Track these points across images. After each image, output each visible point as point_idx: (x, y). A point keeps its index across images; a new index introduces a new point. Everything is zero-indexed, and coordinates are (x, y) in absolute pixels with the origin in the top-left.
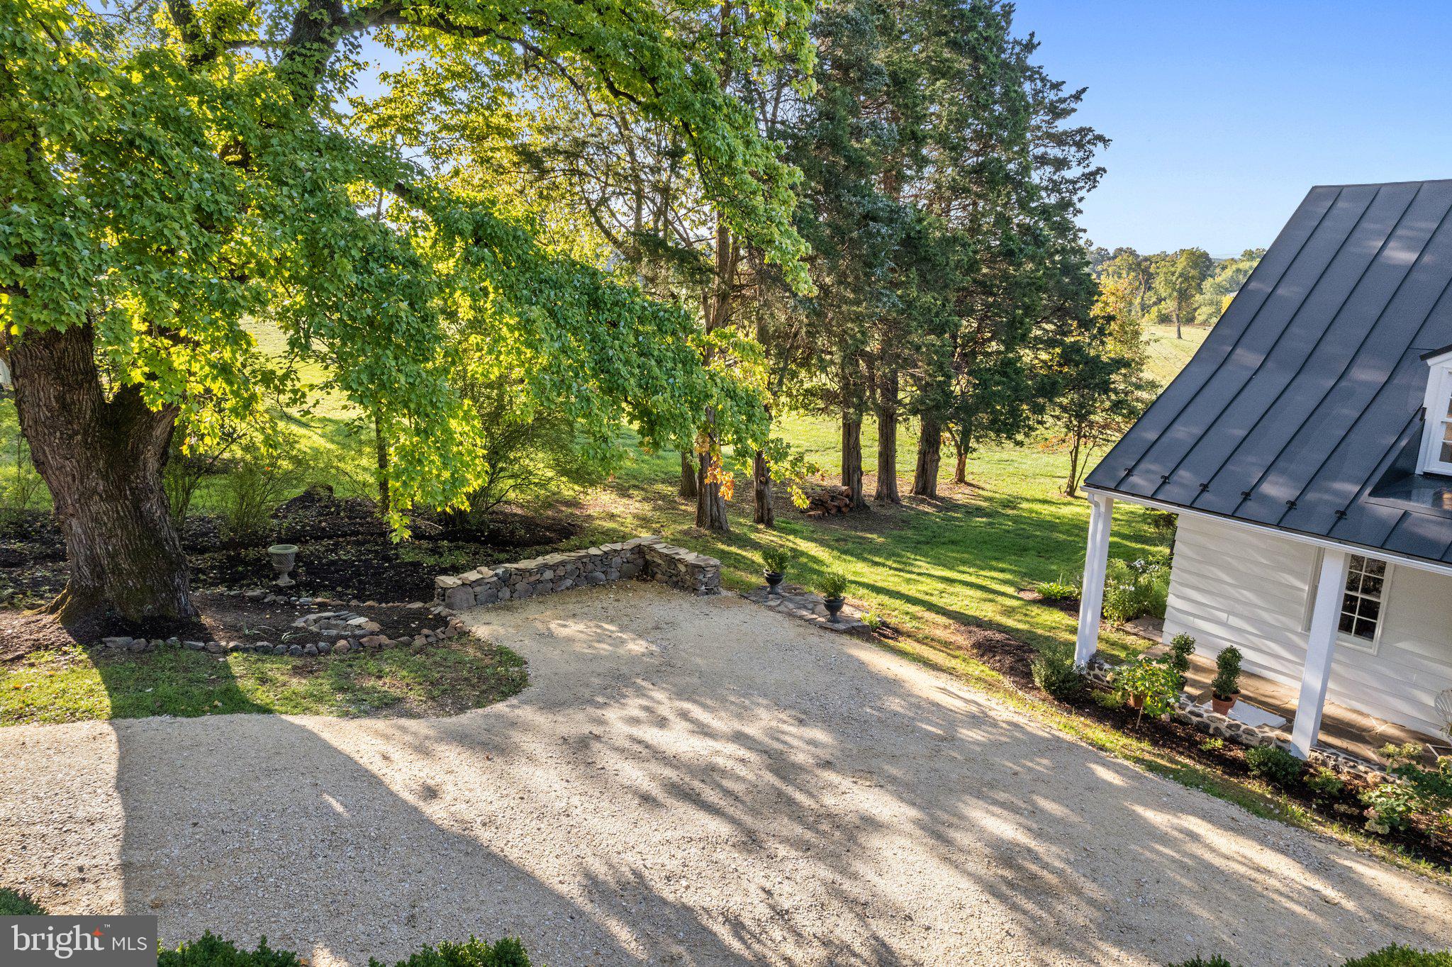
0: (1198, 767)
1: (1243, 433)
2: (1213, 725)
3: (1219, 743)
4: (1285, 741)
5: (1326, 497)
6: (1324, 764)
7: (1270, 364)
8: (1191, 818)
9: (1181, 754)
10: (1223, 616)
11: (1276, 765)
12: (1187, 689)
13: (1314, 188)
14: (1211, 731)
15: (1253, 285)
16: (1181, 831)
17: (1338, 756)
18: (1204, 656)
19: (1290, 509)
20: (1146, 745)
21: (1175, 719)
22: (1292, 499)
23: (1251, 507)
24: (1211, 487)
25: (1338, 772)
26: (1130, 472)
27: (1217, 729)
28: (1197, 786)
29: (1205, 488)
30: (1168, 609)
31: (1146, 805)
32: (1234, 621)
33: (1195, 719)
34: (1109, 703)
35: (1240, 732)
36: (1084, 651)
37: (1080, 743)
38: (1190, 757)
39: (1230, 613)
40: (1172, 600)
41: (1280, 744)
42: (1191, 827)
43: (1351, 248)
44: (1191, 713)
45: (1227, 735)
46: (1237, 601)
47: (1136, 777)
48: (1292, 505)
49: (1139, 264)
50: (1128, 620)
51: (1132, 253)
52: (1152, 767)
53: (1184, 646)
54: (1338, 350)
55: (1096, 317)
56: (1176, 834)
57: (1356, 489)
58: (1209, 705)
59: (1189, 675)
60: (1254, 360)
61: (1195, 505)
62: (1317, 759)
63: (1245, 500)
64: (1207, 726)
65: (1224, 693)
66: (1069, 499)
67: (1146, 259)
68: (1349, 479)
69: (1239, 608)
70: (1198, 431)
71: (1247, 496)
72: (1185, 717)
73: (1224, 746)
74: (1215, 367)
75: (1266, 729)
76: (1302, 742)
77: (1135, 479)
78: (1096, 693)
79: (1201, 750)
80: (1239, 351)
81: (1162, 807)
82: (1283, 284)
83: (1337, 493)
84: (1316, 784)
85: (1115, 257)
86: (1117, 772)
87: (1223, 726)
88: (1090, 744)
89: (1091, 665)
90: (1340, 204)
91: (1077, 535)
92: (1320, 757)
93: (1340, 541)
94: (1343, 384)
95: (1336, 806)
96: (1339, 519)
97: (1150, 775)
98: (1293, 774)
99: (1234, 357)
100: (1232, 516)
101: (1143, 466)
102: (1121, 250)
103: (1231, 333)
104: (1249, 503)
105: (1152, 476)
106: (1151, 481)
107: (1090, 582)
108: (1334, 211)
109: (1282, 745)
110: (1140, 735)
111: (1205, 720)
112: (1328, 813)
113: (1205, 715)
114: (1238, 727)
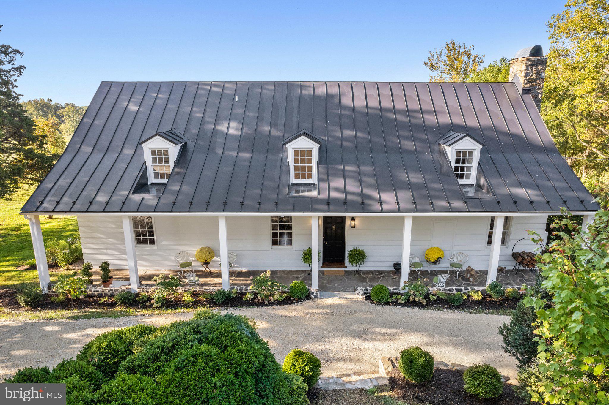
0: (98, 310)
1: (87, 179)
2: (103, 293)
3: (106, 298)
4: (129, 289)
5: (119, 197)
6: (143, 291)
7: (95, 151)
8: (88, 330)
9: (91, 308)
10: (105, 251)
11: (124, 298)
12: (94, 283)
13: (102, 82)
14: (103, 295)
15: (85, 120)
16: (83, 336)
17: (146, 287)
18: (96, 268)
19: (107, 204)
20: (75, 311)
21: (87, 296)
22: (107, 201)
23: (93, 207)
24: (77, 203)
25: (148, 292)
26: (42, 203)
27: (105, 294)
28: (93, 317)
29: (74, 203)
30: (84, 255)
31: (68, 333)
32: (110, 252)
33: (96, 293)
34: (59, 300)
35: (113, 292)
36: (44, 283)
37: (40, 321)
38: (95, 308)
39: (107, 249)
40: (84, 251)
41: (128, 290)
42: (89, 333)
43: (118, 106)
44: (94, 291)
45: (109, 294)
46: (108, 243)
47: (66, 323)
48: (107, 203)
49: (77, 111)
50: (70, 264)
51: (73, 105)
52: (74, 318)
53: (89, 267)
54: (118, 143)
55: (37, 137)
56: (81, 338)
57: (127, 193)
58: (102, 286)
59: (93, 277)
60: (90, 150)
61: (89, 211)
62: (140, 291)
63: (90, 204)
64: (101, 294)
65: (107, 280)
66: (50, 220)
67: (81, 108)
68: (125, 190)
69: (110, 246)
70: (70, 181)
71: (91, 203)
72: (93, 294)
73: (108, 299)
74: (74, 154)
75: (123, 287)
76: (135, 287)
77: (45, 205)
78: (52, 299)
79: (100, 304)
80: (83, 147)
81: (74, 330)
82: (96, 120)
83: (121, 195)
84: (140, 299)
85: (65, 108)
86: (56, 325)
87: (107, 292)
88: (46, 320)
89: (49, 288)
90: (112, 89)
91: (52, 235)
92: (141, 290)
93: (125, 212)
94: (121, 156)
95: (146, 304)
96: (123, 204)
97: (73, 321)
98: (132, 299)
99: (81, 149)
100: (87, 212)
101: (48, 199)
102: (67, 104)
103: (79, 140)
104: (92, 205)
105: (53, 203)
106: (51, 204)
107: (38, 253)
108: (110, 91)
109: (129, 291)
110: (72, 308)
111: (100, 292)
112: (144, 307)
113: (100, 290)
114: (112, 290)
